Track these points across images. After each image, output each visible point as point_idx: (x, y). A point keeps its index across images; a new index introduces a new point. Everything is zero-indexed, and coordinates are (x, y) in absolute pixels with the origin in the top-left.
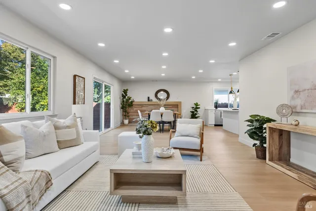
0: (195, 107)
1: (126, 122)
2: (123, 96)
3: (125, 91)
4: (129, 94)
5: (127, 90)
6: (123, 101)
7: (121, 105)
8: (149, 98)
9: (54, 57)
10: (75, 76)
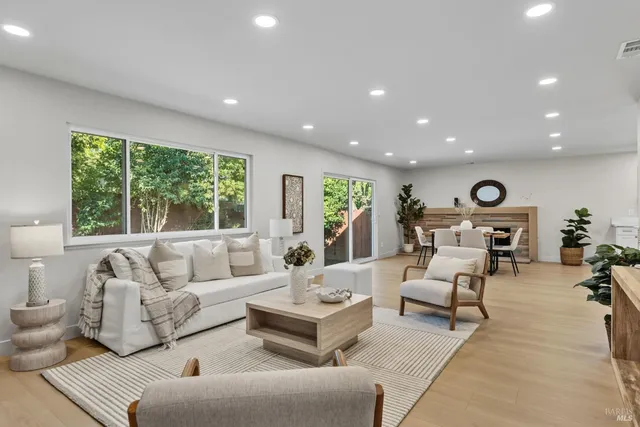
0: (576, 218)
1: (409, 248)
2: (401, 197)
3: (407, 189)
4: (415, 195)
5: (411, 186)
6: (403, 208)
7: (398, 216)
8: (456, 200)
9: (251, 156)
10: (284, 177)
